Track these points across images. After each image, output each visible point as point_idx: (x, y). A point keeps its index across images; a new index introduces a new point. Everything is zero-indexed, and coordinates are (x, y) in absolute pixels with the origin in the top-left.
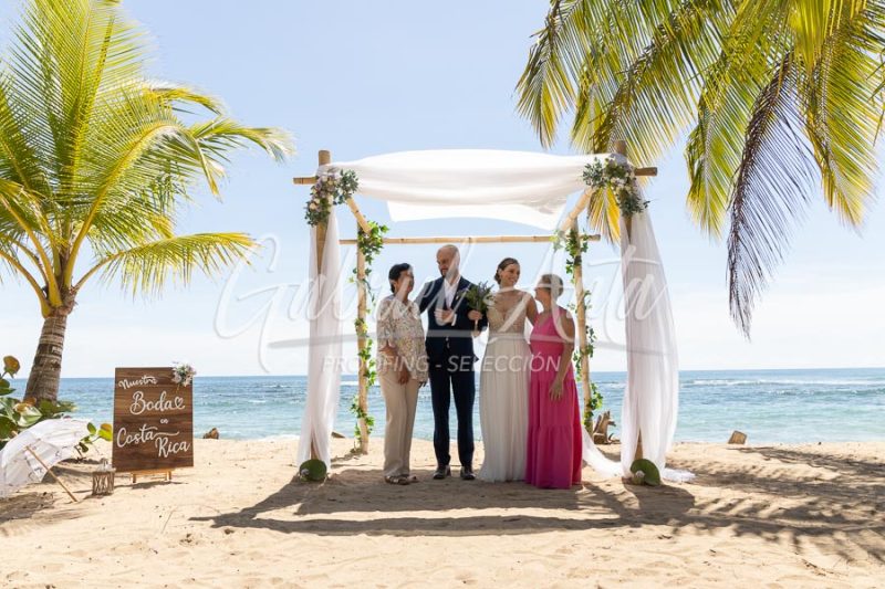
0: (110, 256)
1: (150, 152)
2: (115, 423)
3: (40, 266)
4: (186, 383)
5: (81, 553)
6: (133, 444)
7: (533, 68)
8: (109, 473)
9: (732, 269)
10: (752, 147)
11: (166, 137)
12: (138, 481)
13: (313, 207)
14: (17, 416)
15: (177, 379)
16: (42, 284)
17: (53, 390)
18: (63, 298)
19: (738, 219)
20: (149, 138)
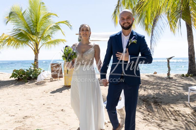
0: (43, 44)
1: (51, 28)
2: (51, 72)
3: (33, 46)
4: (61, 66)
5: (55, 88)
6: (54, 75)
7: (115, 12)
8: (52, 79)
9: (151, 44)
10: (154, 23)
11: (54, 26)
12: (56, 80)
13: (79, 39)
14: (38, 71)
15: (59, 65)
16: (34, 49)
17: (38, 66)
18: (37, 52)
19: (152, 35)
20: (51, 26)
